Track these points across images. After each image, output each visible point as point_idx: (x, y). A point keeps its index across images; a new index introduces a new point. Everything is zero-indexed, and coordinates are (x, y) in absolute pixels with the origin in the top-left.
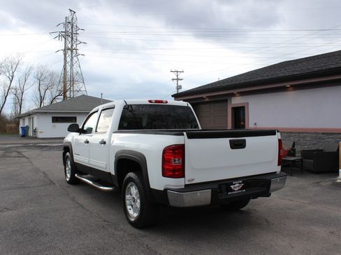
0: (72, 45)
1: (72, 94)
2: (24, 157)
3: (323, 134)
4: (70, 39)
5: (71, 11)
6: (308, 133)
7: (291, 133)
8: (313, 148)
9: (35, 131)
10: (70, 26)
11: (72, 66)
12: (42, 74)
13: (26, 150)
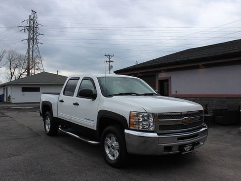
0: (33, 36)
1: (33, 71)
2: (7, 116)
3: (226, 98)
4: (32, 32)
5: (33, 11)
6: (215, 98)
7: (203, 98)
8: (219, 108)
9: (9, 98)
10: (32, 22)
11: (33, 51)
12: (12, 57)
13: (6, 112)
